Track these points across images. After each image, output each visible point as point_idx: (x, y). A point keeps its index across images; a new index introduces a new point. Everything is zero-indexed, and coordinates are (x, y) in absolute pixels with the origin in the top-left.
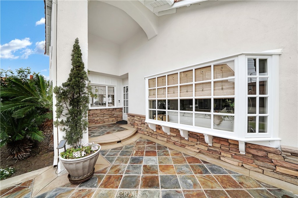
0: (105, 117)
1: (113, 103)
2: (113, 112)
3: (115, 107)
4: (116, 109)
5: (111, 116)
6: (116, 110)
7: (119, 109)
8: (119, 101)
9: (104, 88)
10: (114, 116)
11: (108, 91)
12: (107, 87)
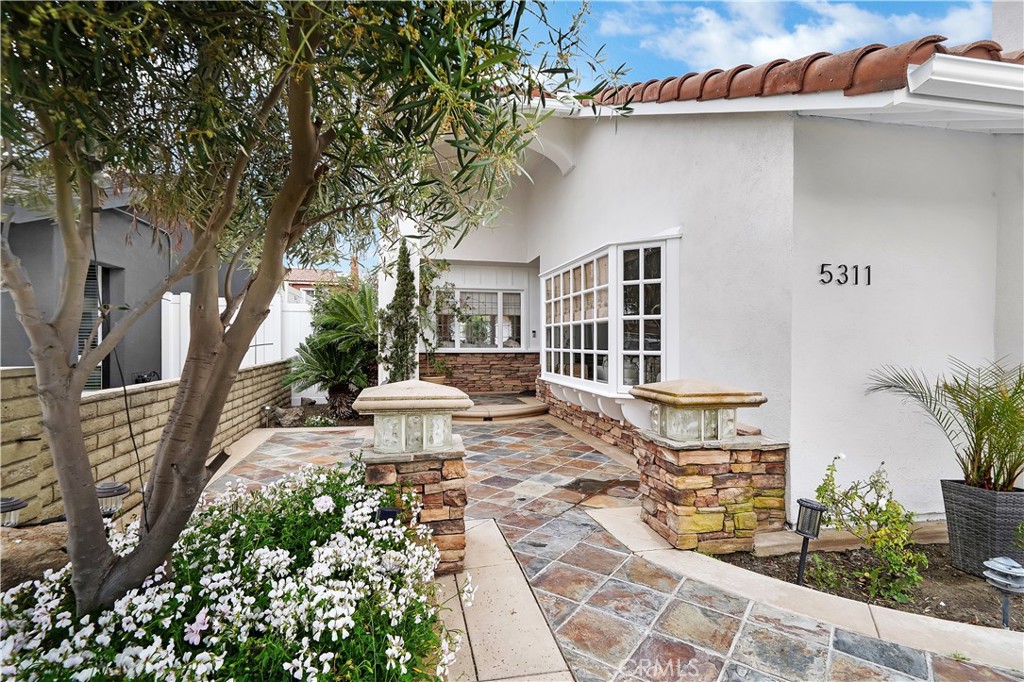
0: (493, 377)
1: (516, 338)
2: (516, 365)
3: (522, 349)
4: (523, 355)
5: (511, 374)
6: (523, 357)
7: (531, 356)
8: (534, 332)
9: (494, 296)
10: (519, 374)
11: (504, 304)
12: (500, 295)
